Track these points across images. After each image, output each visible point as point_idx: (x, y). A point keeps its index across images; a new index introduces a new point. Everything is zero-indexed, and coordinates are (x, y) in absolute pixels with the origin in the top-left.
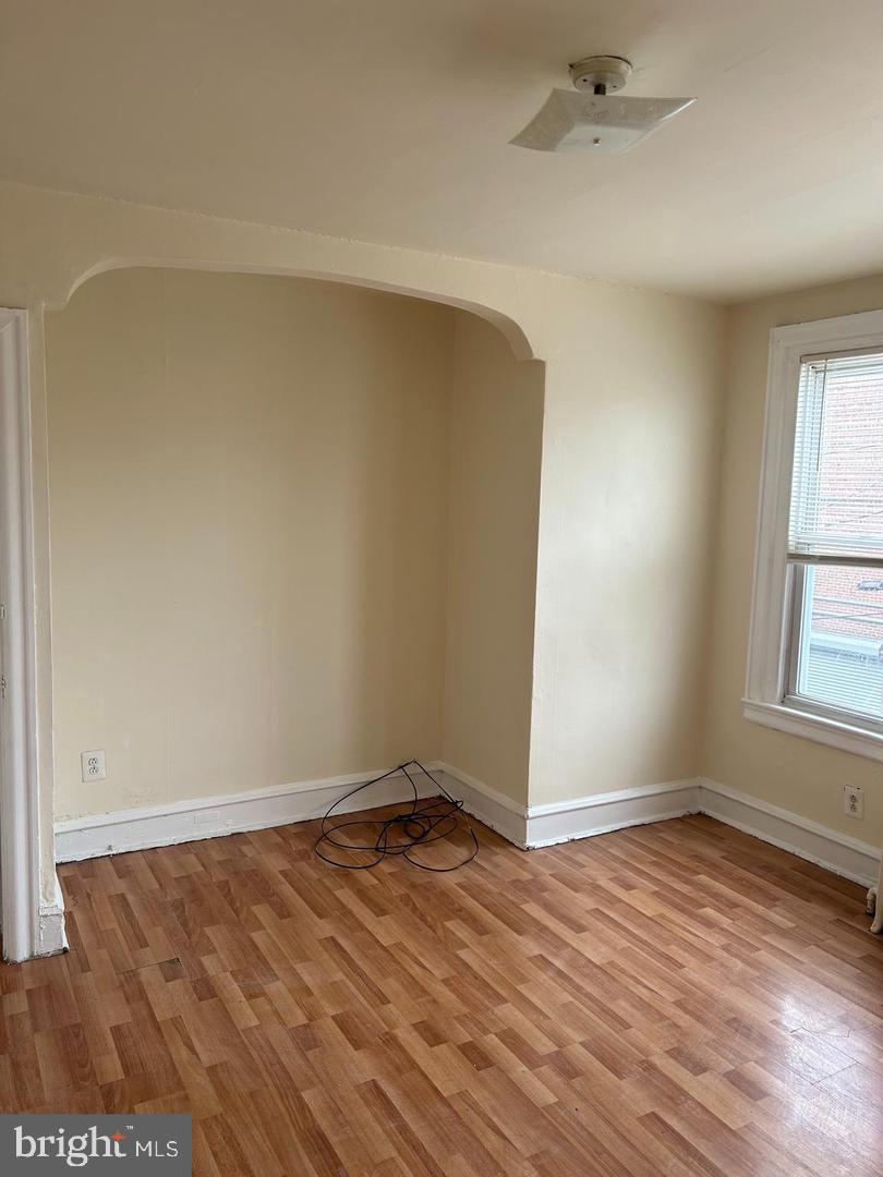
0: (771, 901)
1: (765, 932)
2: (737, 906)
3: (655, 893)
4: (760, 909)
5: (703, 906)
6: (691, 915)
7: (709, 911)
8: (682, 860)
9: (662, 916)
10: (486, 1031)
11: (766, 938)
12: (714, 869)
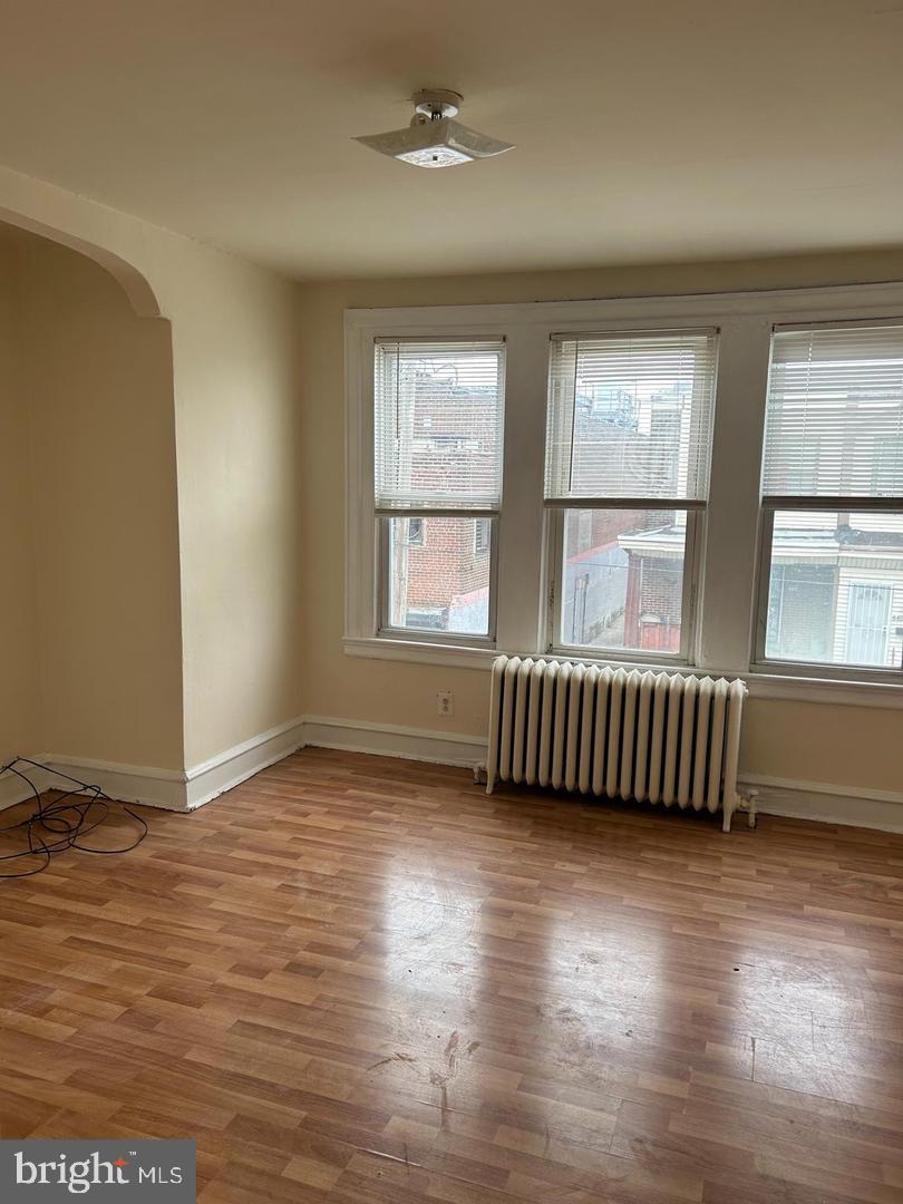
0: (413, 794)
1: (426, 815)
2: (394, 804)
3: (328, 813)
4: (411, 801)
5: (371, 811)
6: (367, 819)
7: (377, 813)
8: (326, 783)
9: (346, 826)
10: (295, 951)
11: (429, 819)
12: (355, 783)
